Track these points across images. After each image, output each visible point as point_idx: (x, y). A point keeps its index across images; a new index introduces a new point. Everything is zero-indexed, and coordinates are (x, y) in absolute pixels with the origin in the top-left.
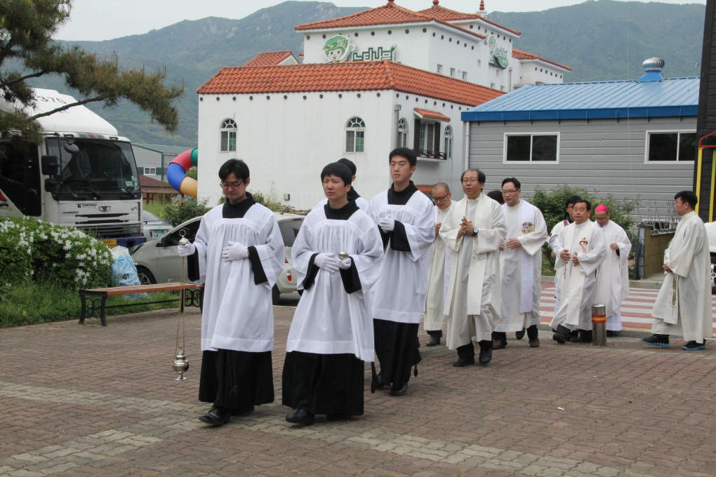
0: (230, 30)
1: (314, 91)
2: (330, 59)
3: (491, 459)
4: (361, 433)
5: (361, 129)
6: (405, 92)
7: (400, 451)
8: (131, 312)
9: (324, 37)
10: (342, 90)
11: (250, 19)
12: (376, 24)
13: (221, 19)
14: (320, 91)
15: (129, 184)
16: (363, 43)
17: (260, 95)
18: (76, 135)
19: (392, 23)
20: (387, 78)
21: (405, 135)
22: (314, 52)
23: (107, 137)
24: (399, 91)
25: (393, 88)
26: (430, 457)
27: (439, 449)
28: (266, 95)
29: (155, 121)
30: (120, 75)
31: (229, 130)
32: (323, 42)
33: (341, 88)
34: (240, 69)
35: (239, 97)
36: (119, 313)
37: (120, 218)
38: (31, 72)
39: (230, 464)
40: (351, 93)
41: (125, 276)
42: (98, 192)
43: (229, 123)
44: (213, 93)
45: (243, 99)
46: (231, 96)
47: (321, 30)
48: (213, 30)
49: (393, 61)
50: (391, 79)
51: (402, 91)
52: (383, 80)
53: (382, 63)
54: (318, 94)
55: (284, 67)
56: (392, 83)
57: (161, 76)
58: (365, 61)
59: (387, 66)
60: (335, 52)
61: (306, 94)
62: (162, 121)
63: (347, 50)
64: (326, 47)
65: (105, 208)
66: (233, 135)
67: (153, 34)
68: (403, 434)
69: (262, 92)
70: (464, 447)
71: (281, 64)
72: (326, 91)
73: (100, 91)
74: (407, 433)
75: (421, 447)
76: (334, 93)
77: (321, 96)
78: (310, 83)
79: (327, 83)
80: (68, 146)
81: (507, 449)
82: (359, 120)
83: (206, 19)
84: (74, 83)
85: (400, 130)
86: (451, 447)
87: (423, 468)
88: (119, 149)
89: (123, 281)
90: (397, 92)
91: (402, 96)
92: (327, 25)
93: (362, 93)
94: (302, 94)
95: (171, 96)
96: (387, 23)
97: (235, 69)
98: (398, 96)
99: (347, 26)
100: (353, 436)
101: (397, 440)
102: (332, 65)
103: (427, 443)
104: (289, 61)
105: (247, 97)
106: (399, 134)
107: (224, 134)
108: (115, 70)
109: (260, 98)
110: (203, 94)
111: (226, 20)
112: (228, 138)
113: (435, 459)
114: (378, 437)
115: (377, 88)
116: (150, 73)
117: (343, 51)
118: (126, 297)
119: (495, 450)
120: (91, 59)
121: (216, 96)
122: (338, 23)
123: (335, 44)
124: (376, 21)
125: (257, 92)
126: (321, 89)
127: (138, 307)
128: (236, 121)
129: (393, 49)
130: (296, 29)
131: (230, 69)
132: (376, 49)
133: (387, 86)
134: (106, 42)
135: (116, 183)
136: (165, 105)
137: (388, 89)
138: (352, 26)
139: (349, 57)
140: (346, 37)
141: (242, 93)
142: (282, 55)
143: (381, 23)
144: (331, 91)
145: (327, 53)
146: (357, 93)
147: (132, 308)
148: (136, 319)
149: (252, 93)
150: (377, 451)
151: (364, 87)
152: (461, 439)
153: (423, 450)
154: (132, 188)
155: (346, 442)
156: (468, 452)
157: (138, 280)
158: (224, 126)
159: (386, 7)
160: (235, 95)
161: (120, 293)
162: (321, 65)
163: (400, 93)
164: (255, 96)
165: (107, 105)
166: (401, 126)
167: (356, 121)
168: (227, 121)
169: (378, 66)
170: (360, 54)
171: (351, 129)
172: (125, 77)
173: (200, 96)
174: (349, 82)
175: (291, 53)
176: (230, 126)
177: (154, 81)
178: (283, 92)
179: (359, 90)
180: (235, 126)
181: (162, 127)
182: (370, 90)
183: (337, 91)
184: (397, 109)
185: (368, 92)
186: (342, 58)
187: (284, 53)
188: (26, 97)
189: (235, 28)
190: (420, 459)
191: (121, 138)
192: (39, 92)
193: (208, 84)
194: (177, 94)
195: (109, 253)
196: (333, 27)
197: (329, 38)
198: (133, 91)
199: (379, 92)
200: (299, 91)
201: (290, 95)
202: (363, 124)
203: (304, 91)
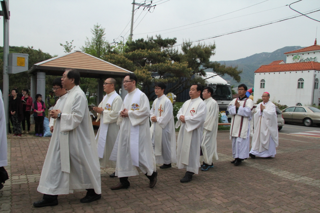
0: (269, 56)
1: (288, 71)
2: (294, 62)
3: (309, 181)
4: (270, 168)
5: (302, 82)
6: (318, 70)
7: (279, 175)
8: (224, 130)
9: (293, 56)
10: (297, 71)
11: (274, 52)
12: (310, 51)
13: (266, 53)
14: (290, 71)
15: (229, 96)
16: (305, 57)
17: (272, 73)
18: (216, 84)
19: (315, 50)
20: (312, 66)
21: (317, 83)
22: (289, 60)
23: (224, 84)
24: (316, 70)
25: (314, 69)
26: (289, 178)
27: (292, 176)
28: (274, 72)
29: (234, 80)
30: (225, 68)
31: (263, 82)
32: (293, 57)
33: (296, 70)
34: (267, 65)
35: (266, 73)
36: (221, 130)
37: (227, 105)
38: (204, 68)
39: (228, 171)
40: (300, 71)
41: (224, 121)
42: (221, 98)
43: (263, 80)
44: (259, 72)
45: (267, 74)
46: (264, 73)
47: (292, 54)
48: (264, 56)
49: (315, 61)
50: (313, 67)
51: (317, 70)
52: (310, 67)
53: (311, 62)
54: (289, 72)
55: (281, 64)
56: (313, 68)
57: (236, 68)
58: (305, 62)
59: (312, 63)
60: (296, 60)
61: (286, 72)
62: (236, 79)
63: (300, 59)
64: (293, 58)
65: (223, 103)
66: (264, 84)
67: (247, 58)
68: (283, 170)
69: (273, 72)
70: (301, 177)
71: (279, 64)
72: (292, 71)
73: (220, 72)
74: (284, 170)
75: (287, 175)
76: (294, 71)
77: (290, 72)
78: (287, 69)
79: (292, 68)
80: (214, 87)
81: (317, 179)
82: (302, 79)
83: (262, 53)
84: (215, 71)
85: (316, 82)
86: (297, 176)
87: (284, 181)
88: (228, 87)
89: (223, 122)
90: (315, 71)
91: (317, 72)
92: (294, 52)
93: (303, 71)
94: (284, 72)
95: (239, 73)
96: (313, 50)
97: (265, 66)
98: (315, 72)
99: (300, 52)
100: (267, 169)
101: (280, 172)
102: (294, 63)
103: (290, 174)
104: (282, 63)
105: (268, 73)
106: (315, 83)
107: (261, 84)
108: (225, 67)
109: (272, 74)
110: (256, 73)
111: (268, 53)
112: (262, 85)
113: (290, 178)
114: (275, 170)
115: (308, 70)
116: (233, 67)
117: (299, 59)
118: (224, 126)
119: (312, 179)
120: (219, 64)
121: (259, 73)
122: (297, 51)
123: (296, 57)
124: (310, 50)
125: (271, 72)
126: (290, 70)
127: (226, 129)
128: (265, 80)
129: (315, 58)
130: (284, 54)
131: (264, 66)
132: (309, 58)
133: (312, 69)
134: (235, 60)
135: (226, 96)
136: (237, 75)
137: (312, 70)
138: (302, 52)
139: (300, 61)
140: (299, 55)
141: (267, 72)
142: (280, 61)
143: (312, 51)
144: (293, 71)
145: (293, 60)
146: (302, 71)
147: (224, 129)
148: (225, 132)
149: (270, 72)
150: (272, 174)
151: (304, 69)
152: (302, 174)
153: (288, 176)
154: (230, 98)
155: (264, 170)
156: (302, 178)
157: (228, 122)
158: (261, 81)
159: (313, 46)
160: (265, 73)
161: (223, 125)
162: (291, 64)
163: (316, 71)
164: (270, 73)
165: (222, 76)
166: (316, 81)
167: (301, 79)
168: (262, 80)
169: (309, 63)
170: (304, 60)
171: (299, 82)
172: (227, 68)
173: (255, 73)
174: (299, 68)
175: (283, 61)
176: (263, 81)
177: (235, 69)
178: (279, 71)
179: (302, 70)
180: (265, 81)
181: (236, 81)
182: (306, 70)
183: (295, 71)
184: (315, 76)
185: (305, 71)
186: (298, 61)
187: (281, 61)
188: (204, 74)
189: (270, 55)
190: (285, 178)
191: (228, 84)
192: (207, 73)
193: (258, 70)
194: (240, 72)
195: (220, 114)
196: (295, 53)
197: (294, 56)
198: (228, 72)
199: (309, 71)
200: (283, 71)
201: (281, 72)
202: (303, 80)
203: (285, 71)
